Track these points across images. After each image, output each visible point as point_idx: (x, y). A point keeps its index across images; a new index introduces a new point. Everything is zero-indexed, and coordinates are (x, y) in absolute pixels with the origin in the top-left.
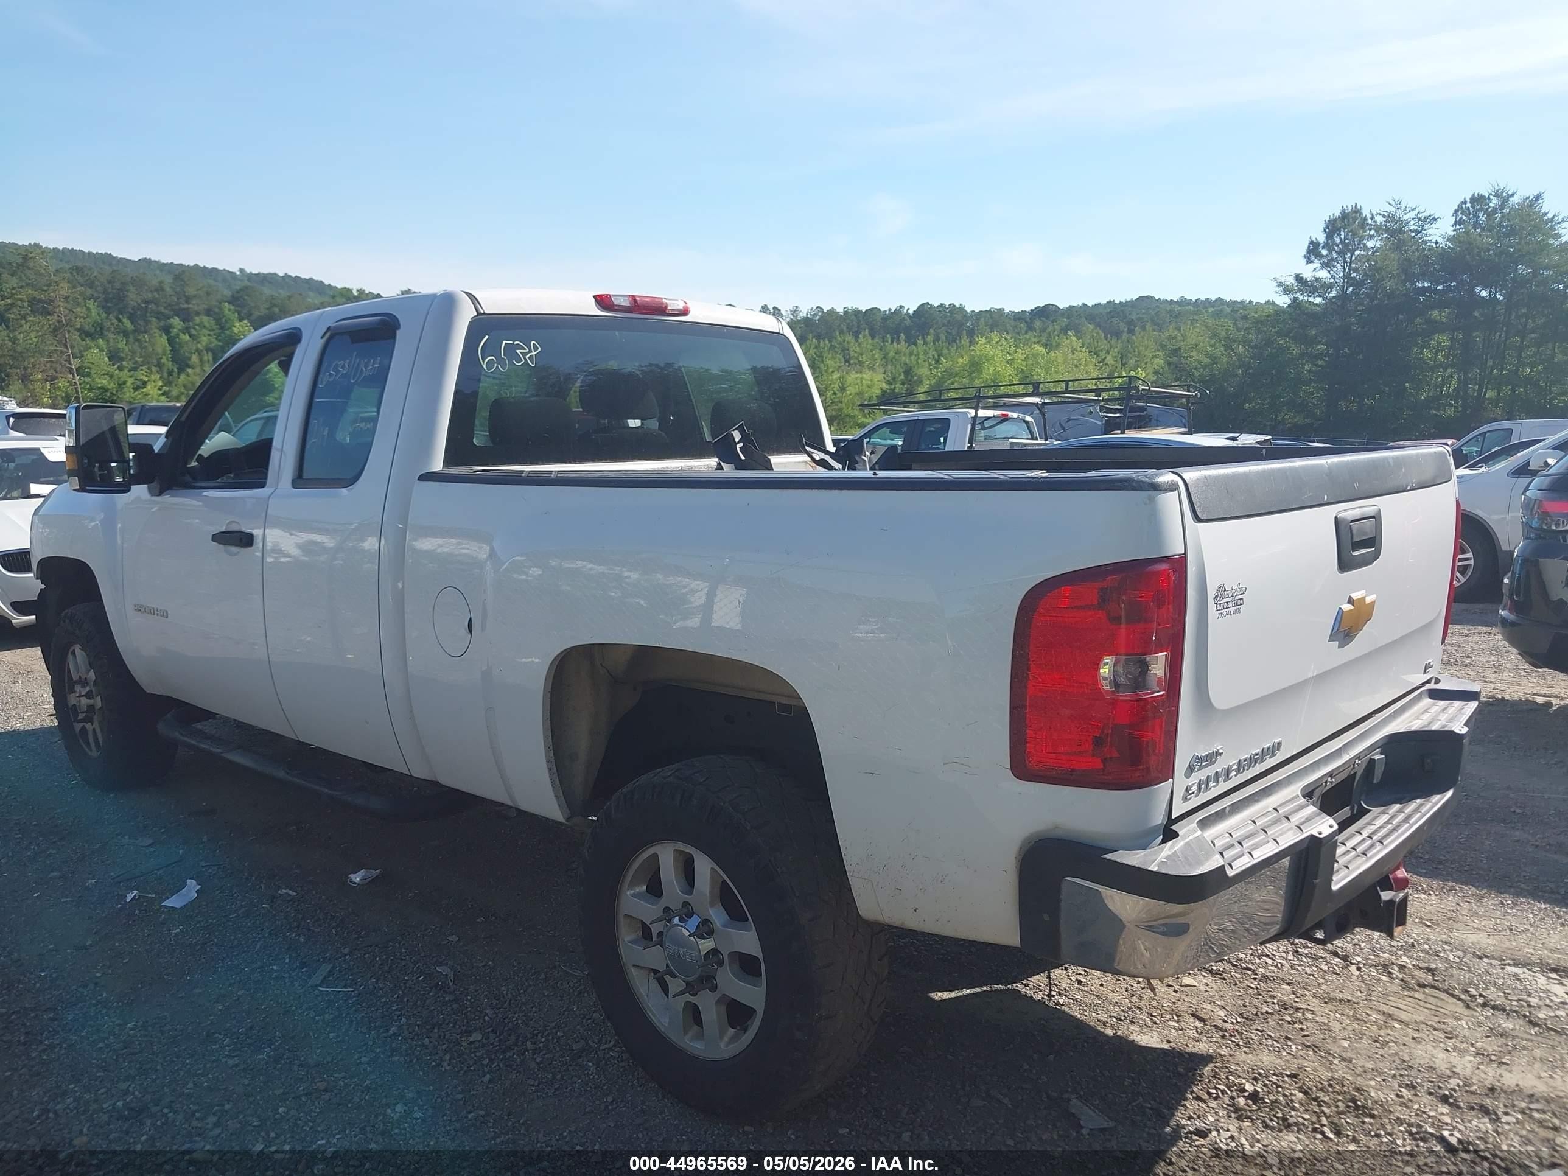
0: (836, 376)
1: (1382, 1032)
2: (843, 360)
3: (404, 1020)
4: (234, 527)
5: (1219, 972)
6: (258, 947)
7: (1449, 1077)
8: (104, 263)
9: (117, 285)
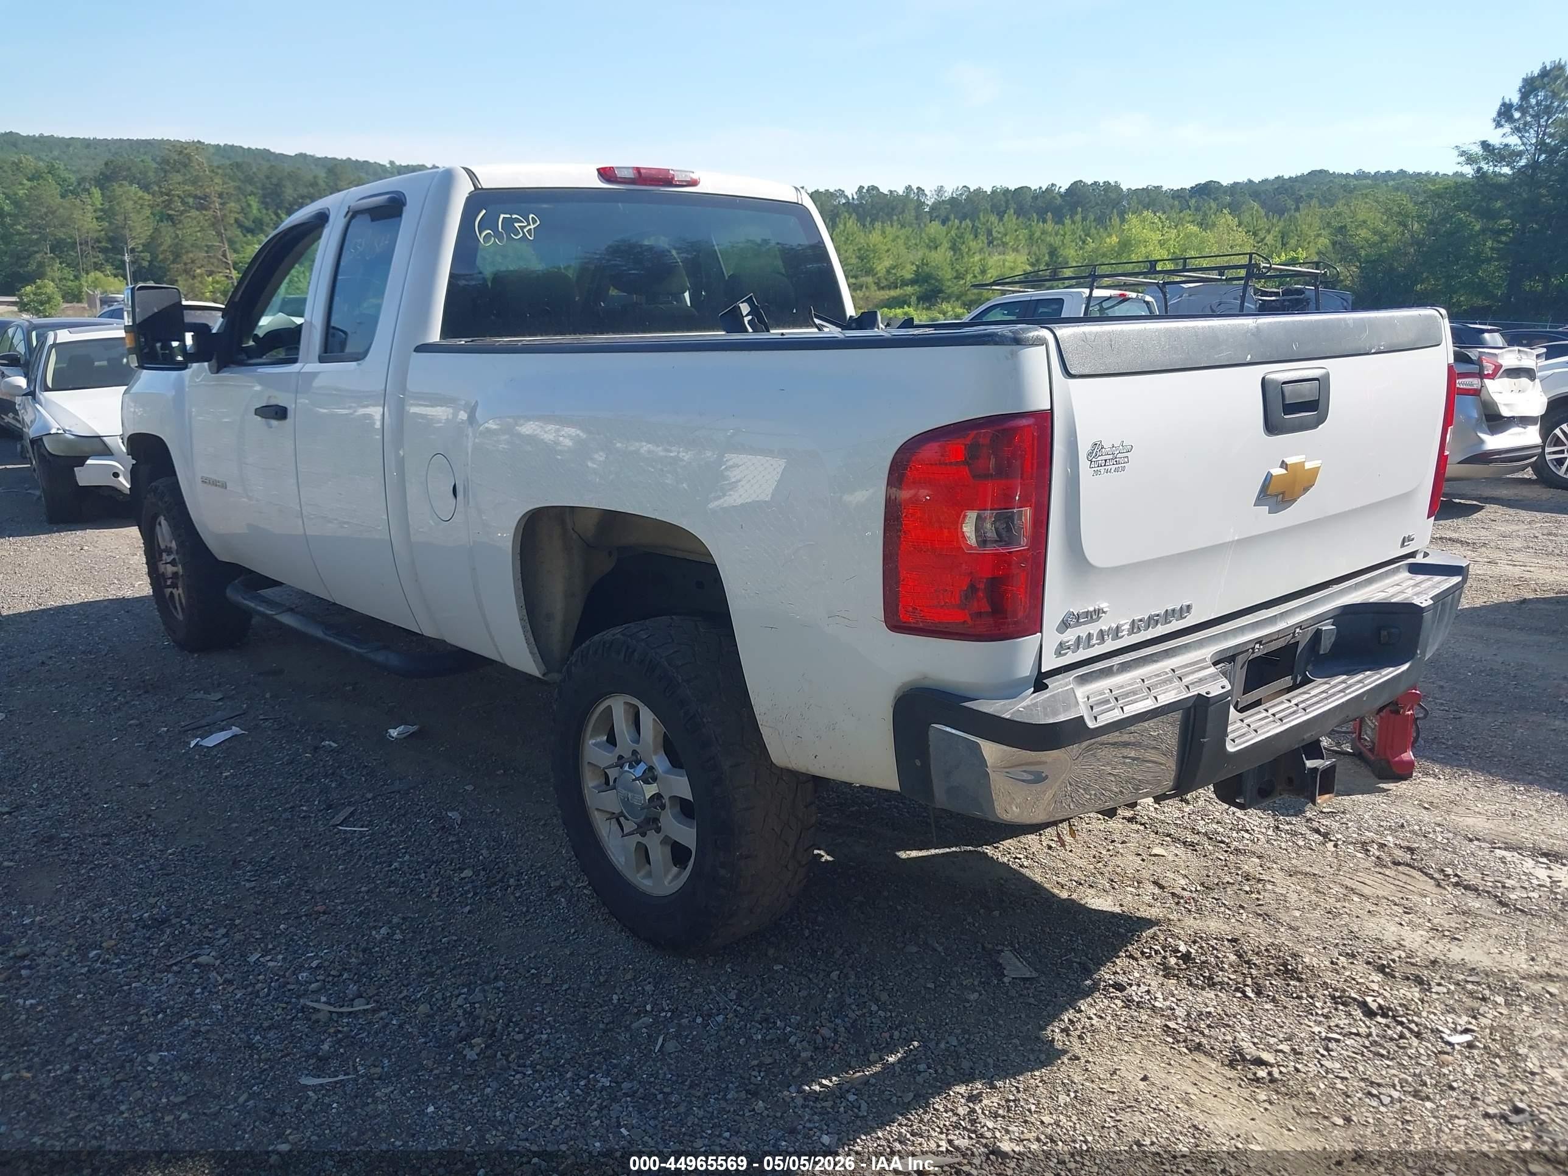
0: (977, 258)
1: (1338, 905)
2: (986, 241)
3: (407, 857)
4: (273, 402)
5: (1192, 844)
6: (293, 791)
7: (1394, 949)
8: (263, 158)
9: (274, 180)
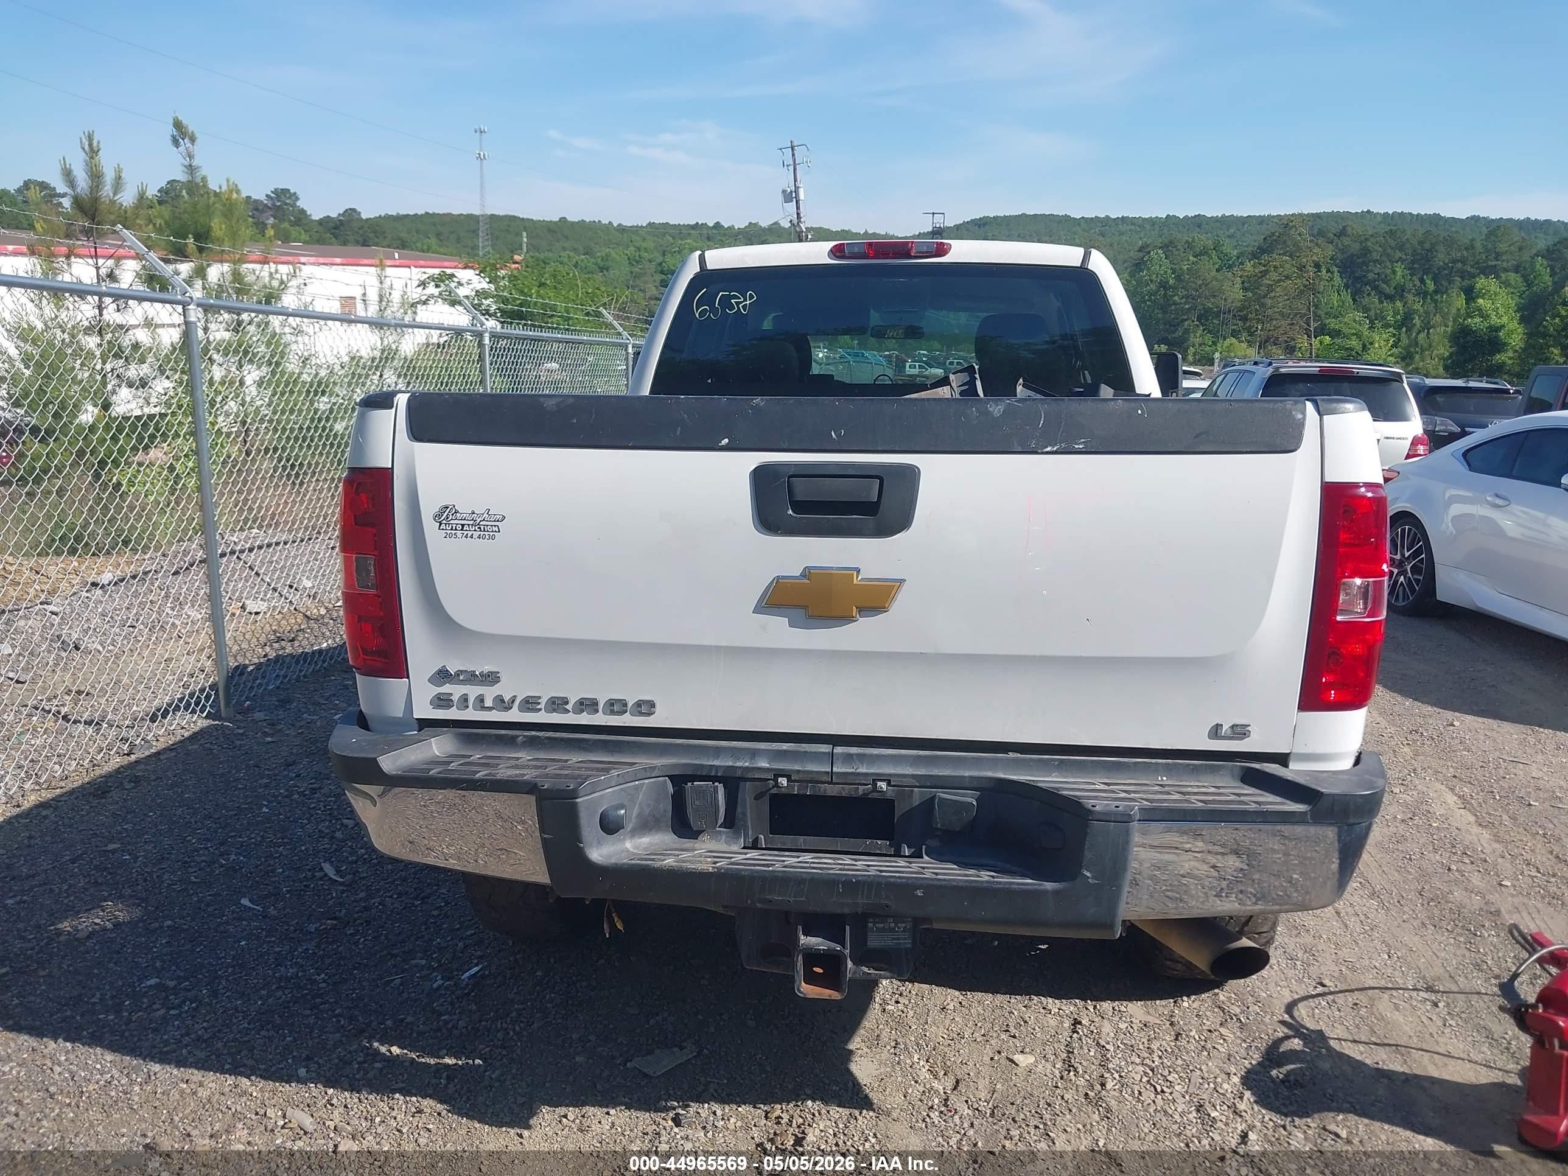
9: (1427, 246)
